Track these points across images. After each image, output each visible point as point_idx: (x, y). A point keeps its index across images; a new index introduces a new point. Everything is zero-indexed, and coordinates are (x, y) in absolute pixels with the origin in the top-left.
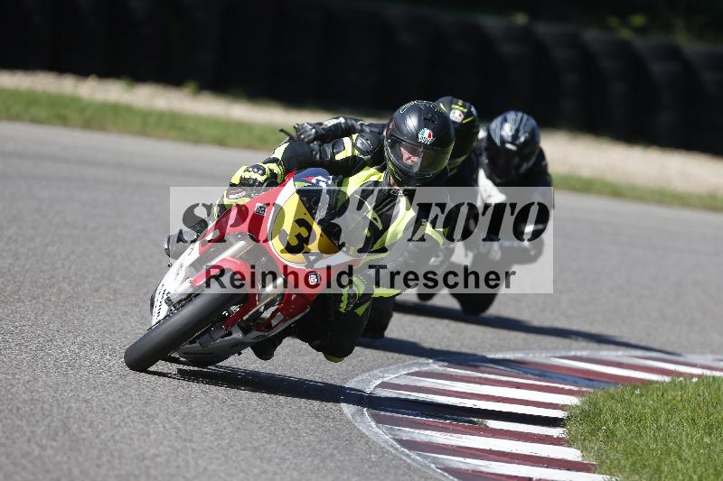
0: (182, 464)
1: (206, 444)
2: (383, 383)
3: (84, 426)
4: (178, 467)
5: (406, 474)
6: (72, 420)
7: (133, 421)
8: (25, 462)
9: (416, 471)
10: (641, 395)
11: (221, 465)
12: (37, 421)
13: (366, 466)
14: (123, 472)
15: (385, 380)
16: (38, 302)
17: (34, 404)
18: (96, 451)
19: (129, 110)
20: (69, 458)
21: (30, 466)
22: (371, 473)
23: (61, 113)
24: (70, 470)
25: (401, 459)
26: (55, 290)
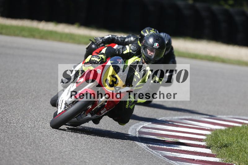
0: (74, 154)
1: (82, 148)
2: (143, 126)
3: (41, 141)
4: (73, 155)
5: (151, 158)
6: (36, 139)
7: (57, 140)
8: (20, 153)
9: (155, 157)
10: (232, 131)
11: (88, 155)
12: (25, 140)
13: (138, 155)
14: (54, 157)
15: (144, 125)
16: (25, 99)
17: (23, 134)
18: (45, 150)
19: (56, 33)
20: (35, 152)
21: (22, 155)
22: (139, 157)
23: (32, 34)
24: (36, 156)
25: (150, 153)
26: (30, 95)
